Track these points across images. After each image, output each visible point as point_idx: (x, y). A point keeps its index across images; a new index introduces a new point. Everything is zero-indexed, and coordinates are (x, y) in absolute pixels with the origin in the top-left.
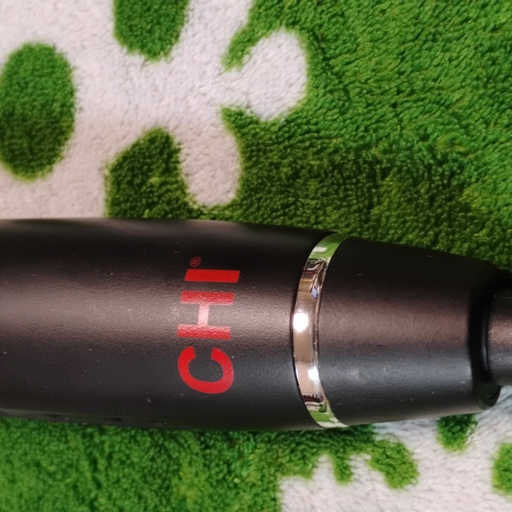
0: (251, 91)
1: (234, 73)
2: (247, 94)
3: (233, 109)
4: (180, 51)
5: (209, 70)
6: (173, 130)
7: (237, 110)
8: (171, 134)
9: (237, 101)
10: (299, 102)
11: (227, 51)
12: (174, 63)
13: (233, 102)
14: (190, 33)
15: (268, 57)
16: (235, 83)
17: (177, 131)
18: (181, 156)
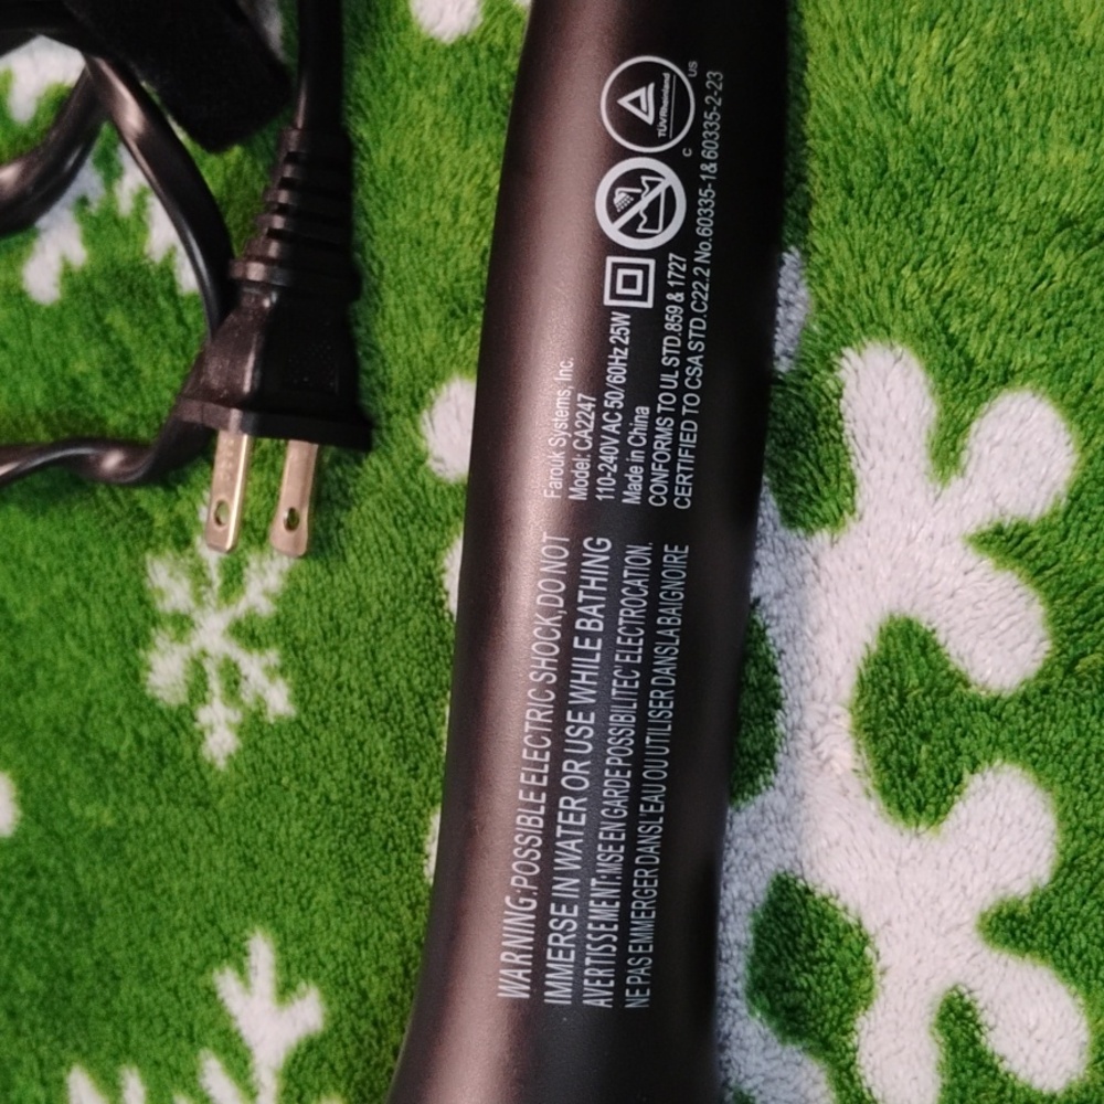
0: (996, 492)
1: (956, 483)
2: (993, 499)
3: (986, 528)
4: (865, 497)
5: (918, 500)
6: (911, 609)
7: (991, 527)
8: (912, 615)
9: (984, 517)
10: (1074, 468)
11: (929, 462)
12: (866, 518)
13: (979, 519)
14: (865, 466)
15: (997, 438)
16: (966, 496)
17: (918, 607)
18: (940, 638)
